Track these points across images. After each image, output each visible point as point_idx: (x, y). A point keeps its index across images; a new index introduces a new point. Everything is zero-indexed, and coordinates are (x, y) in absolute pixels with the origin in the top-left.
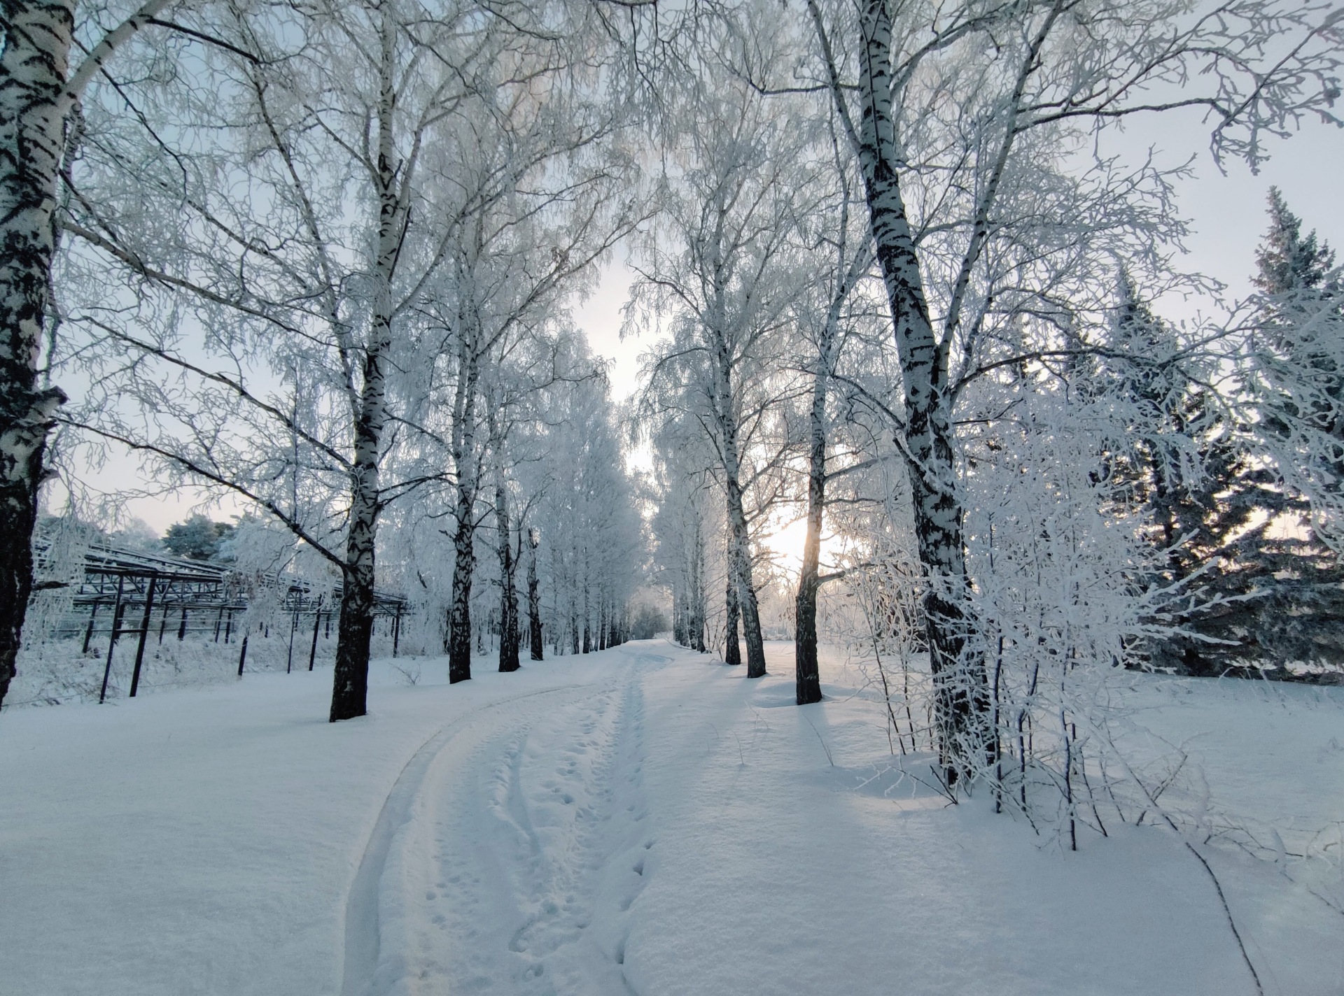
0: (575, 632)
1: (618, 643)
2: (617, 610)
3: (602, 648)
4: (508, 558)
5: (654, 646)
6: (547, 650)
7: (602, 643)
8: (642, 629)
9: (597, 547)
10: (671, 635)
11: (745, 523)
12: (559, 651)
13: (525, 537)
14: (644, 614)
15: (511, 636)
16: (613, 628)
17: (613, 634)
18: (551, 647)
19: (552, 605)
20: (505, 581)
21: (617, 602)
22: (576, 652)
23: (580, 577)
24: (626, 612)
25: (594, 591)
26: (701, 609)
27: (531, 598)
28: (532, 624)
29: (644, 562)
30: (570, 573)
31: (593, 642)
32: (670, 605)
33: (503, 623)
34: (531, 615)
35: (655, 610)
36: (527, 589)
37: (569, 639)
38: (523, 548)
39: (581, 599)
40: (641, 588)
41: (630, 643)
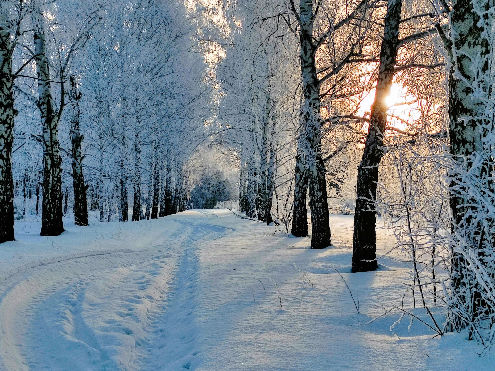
0: (124, 196)
1: (173, 211)
2: (173, 173)
3: (154, 216)
4: (50, 110)
5: (216, 216)
6: (93, 215)
7: (155, 210)
8: (202, 196)
9: (151, 99)
10: (236, 206)
11: (317, 83)
12: (106, 216)
13: (67, 86)
14: (205, 180)
15: (54, 198)
16: (168, 193)
17: (167, 200)
18: (97, 213)
19: (97, 164)
20: (47, 136)
21: (173, 165)
22: (125, 218)
23: (131, 134)
24: (183, 176)
25: (146, 150)
26: (270, 176)
27: (74, 156)
28: (76, 185)
29: (205, 118)
30: (118, 129)
31: (144, 210)
32: (236, 170)
33: (46, 183)
34: (74, 175)
35: (218, 174)
36: (69, 145)
37: (117, 205)
38: (66, 100)
39: (131, 159)
40: (201, 148)
41: (187, 212)
